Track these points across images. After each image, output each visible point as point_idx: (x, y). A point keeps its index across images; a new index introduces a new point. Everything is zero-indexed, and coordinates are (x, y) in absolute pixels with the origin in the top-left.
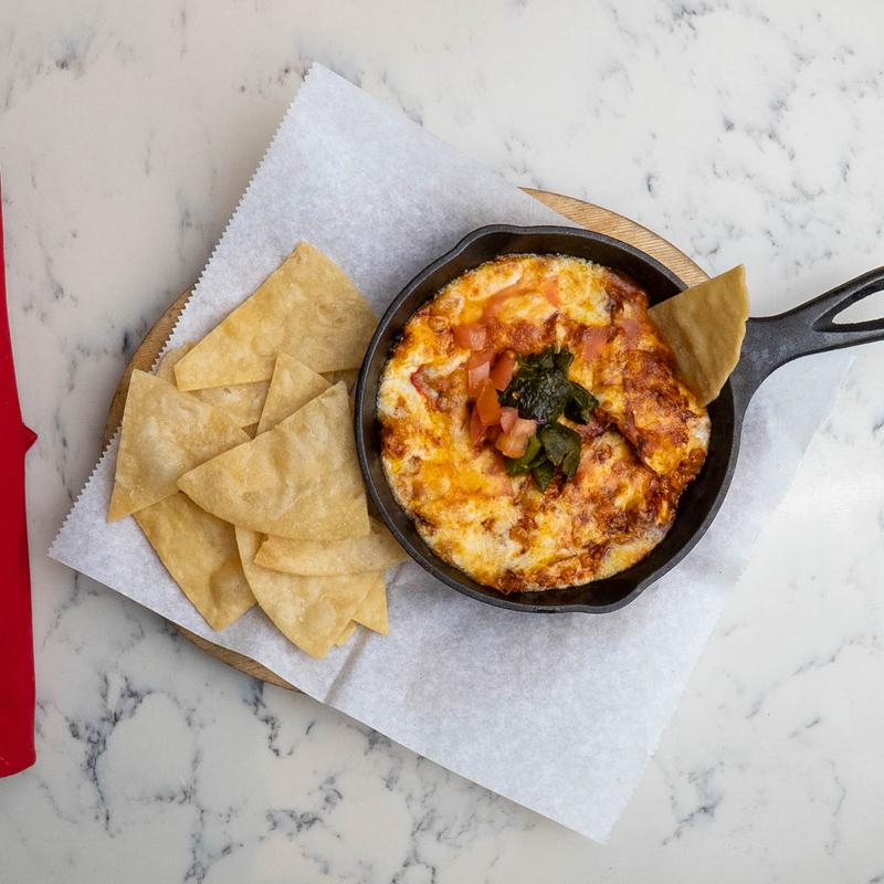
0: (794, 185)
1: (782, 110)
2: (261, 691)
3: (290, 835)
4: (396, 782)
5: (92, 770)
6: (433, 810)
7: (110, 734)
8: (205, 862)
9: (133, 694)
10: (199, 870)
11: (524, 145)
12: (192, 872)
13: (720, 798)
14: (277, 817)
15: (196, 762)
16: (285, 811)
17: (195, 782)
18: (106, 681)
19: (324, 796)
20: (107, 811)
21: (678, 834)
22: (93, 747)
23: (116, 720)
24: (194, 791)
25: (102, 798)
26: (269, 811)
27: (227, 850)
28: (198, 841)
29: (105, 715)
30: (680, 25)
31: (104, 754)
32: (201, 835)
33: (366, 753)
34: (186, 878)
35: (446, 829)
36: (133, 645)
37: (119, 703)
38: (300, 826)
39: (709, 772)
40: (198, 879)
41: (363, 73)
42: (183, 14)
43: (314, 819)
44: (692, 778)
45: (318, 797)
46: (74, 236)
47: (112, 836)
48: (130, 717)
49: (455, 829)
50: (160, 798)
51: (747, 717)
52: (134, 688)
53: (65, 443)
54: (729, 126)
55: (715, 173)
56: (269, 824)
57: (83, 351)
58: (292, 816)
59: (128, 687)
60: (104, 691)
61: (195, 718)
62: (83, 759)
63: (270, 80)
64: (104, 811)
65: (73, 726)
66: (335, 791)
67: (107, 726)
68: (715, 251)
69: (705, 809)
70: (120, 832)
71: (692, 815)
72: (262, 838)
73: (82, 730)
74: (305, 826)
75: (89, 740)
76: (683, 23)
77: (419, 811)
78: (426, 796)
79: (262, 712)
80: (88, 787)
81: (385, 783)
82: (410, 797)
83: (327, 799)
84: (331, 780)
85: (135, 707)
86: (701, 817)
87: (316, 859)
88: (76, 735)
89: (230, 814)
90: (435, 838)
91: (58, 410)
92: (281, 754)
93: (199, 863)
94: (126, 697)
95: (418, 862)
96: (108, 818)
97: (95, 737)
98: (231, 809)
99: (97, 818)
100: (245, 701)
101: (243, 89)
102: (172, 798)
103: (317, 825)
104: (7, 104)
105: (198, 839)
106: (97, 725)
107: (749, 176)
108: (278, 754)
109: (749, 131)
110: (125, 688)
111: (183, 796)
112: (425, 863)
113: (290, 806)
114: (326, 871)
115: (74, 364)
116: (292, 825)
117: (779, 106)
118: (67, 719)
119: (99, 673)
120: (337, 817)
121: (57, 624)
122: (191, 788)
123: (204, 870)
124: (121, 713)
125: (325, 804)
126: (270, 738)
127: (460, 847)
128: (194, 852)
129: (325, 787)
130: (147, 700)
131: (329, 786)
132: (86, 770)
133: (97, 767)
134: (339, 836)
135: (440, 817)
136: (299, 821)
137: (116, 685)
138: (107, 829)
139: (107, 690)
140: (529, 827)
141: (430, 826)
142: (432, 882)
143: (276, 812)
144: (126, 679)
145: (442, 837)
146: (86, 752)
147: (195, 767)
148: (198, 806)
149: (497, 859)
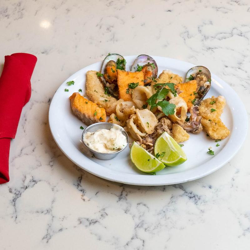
0: (248, 77)
2: (80, 182)
3: (87, 226)
4: (129, 211)
5: (14, 202)
6: (143, 221)
7: (23, 192)
8: (51, 234)
9: (34, 181)
10: (48, 236)
12: (46, 237)
14: (81, 220)
15: (53, 201)
16: (85, 218)
17: (52, 208)
18: (25, 177)
20: (17, 215)
21: (244, 235)
22: (16, 196)
23: (26, 188)
25: (16, 211)
26: (79, 218)
27: (61, 230)
28: (50, 227)
29: (23, 187)
31: (19, 198)
32: (51, 224)
33: (117, 202)
34: (43, 239)
36: (37, 168)
37: (28, 183)
38: (90, 224)
40: (48, 239)
43: (96, 221)
45: (98, 215)
47: (17, 223)
48: (32, 187)
49: (152, 227)
50: (38, 212)
52: (35, 179)
55: (224, 74)
56: (79, 222)
57: (36, 102)
58: (87, 220)
59: (33, 179)
60: (24, 180)
61: (55, 189)
62: (12, 199)
64: (15, 215)
65: (10, 189)
66: (105, 213)
67: (23, 190)
70: (20, 222)
72: (75, 227)
73: (13, 191)
74: (92, 223)
75: (15, 194)
77: (137, 221)
78: (140, 216)
79: (80, 188)
80: (11, 209)
81: (124, 211)
82: (134, 216)
83: (102, 215)
84: (104, 209)
85: (34, 185)
87: (96, 235)
88: (11, 192)
90: (144, 230)
91: (25, 113)
93: (49, 234)
94: (31, 182)
95: (137, 238)
96: (16, 218)
97: (17, 193)
98: (64, 217)
99: (12, 217)
100: (74, 185)
101: (90, 58)
102: (42, 212)
103: (97, 224)
105: (49, 226)
106: (19, 189)
108: (84, 201)
109: (232, 68)
110: (31, 179)
111: (46, 212)
112: (140, 238)
113: (87, 217)
115: (33, 104)
116: (88, 223)
117: (240, 63)
118: (8, 187)
119: (23, 175)
120: (105, 221)
122: (50, 209)
123: (50, 236)
124: (29, 186)
125: (101, 217)
126: (82, 196)
127: (154, 234)
128: (48, 230)
129: (101, 211)
130: (39, 183)
131: (103, 211)
132: (12, 202)
133: (16, 202)
134: (105, 228)
135: (146, 223)
136: (90, 222)
137: (29, 178)
138: (15, 221)
139: (25, 179)
140: (182, 229)
141: (142, 226)
142: (143, 245)
143: (82, 218)
144: (33, 177)
145: (147, 230)
146: (13, 197)
147: (52, 203)
148: (52, 215)
149: (169, 239)
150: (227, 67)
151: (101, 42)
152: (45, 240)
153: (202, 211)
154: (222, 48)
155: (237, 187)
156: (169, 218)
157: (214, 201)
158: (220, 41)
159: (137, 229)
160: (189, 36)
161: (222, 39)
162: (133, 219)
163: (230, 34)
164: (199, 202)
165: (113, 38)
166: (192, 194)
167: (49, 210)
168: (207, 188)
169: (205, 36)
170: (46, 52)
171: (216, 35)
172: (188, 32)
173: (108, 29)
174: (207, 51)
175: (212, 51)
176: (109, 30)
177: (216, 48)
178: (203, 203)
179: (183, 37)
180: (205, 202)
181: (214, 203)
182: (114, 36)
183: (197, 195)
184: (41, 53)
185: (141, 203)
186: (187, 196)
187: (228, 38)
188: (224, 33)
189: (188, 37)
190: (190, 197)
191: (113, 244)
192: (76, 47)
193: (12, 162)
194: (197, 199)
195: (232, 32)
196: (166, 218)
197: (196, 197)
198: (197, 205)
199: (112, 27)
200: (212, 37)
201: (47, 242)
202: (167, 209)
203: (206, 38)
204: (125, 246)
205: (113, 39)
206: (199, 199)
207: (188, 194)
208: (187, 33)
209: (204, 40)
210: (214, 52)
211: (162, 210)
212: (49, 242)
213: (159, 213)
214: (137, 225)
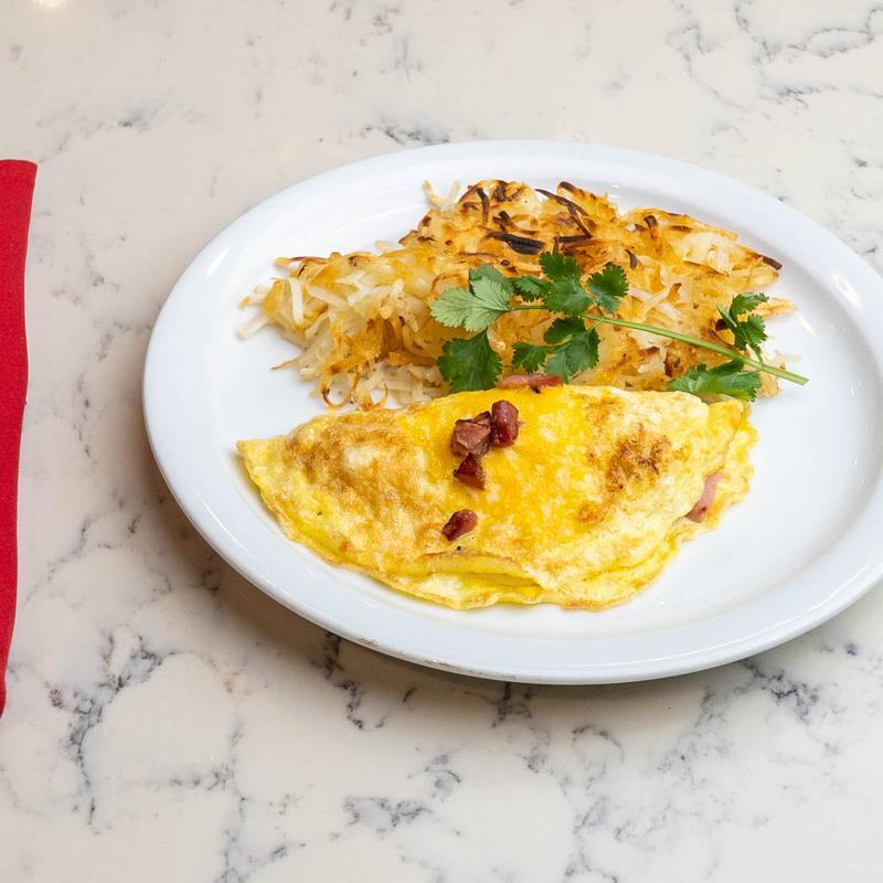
2: (337, 651)
3: (382, 830)
4: (543, 761)
5: (76, 747)
6: (603, 799)
7: (110, 702)
8: (243, 868)
9: (149, 656)
14: (357, 808)
15: (236, 736)
16: (372, 799)
17: (234, 762)
18: (111, 640)
19: (434, 779)
20: (93, 800)
22: (81, 718)
23: (121, 685)
24: (232, 773)
25: (88, 783)
26: (347, 799)
27: (280, 851)
28: (234, 840)
29: (105, 680)
30: (787, 100)
31: (96, 727)
32: (238, 831)
33: (494, 725)
36: (154, 600)
37: (126, 665)
38: (395, 820)
43: (419, 810)
45: (425, 783)
47: (97, 833)
48: (142, 682)
49: (644, 823)
50: (177, 782)
52: (151, 648)
53: (87, 404)
56: (348, 817)
57: (121, 327)
58: (383, 805)
59: (143, 646)
60: (107, 652)
61: (239, 685)
62: (66, 732)
63: (351, 136)
64: (88, 802)
65: (55, 692)
66: (450, 773)
67: (106, 693)
70: (110, 828)
72: (336, 836)
73: (68, 698)
74: (403, 819)
75: (77, 710)
76: (791, 99)
77: (581, 799)
78: (592, 779)
79: (338, 675)
80: (66, 776)
81: (526, 763)
82: (566, 781)
83: (438, 784)
84: (444, 759)
85: (151, 670)
87: (423, 864)
88: (57, 704)
89: (287, 802)
91: (82, 376)
92: (366, 726)
93: (234, 870)
94: (139, 659)
95: (589, 869)
96: (93, 809)
97: (86, 706)
98: (288, 797)
99: (76, 808)
101: (321, 140)
102: (197, 783)
103: (422, 822)
104: (60, 149)
106: (91, 692)
108: (360, 727)
110: (137, 648)
111: (212, 780)
112: (600, 871)
113: (380, 792)
115: (109, 337)
116: (384, 818)
118: (47, 685)
119: (102, 632)
120: (454, 807)
122: (227, 769)
124: (128, 678)
125: (434, 789)
126: (350, 706)
127: (654, 848)
128: (226, 855)
129: (434, 767)
130: (169, 663)
131: (441, 767)
132: (68, 747)
133: (84, 744)
134: (458, 833)
135: (617, 808)
136: (394, 812)
137: (126, 645)
138: (90, 823)
139: (112, 650)
140: (759, 822)
141: (601, 820)
143: (358, 799)
144: (141, 638)
145: (623, 835)
146: (71, 725)
147: (234, 743)
148: (236, 792)
149: (716, 865)
150: (862, 164)
151: (355, 74)
153: (832, 749)
154: (834, 88)
156: (704, 781)
157: (871, 705)
158: (824, 60)
159: (584, 831)
160: (703, 45)
161: (832, 54)
162: (565, 794)
163: (861, 31)
164: (815, 713)
165: (405, 56)
166: (784, 679)
167: (225, 772)
168: (841, 652)
169: (764, 44)
170: (138, 119)
171: (809, 38)
172: (696, 27)
173: (379, 21)
174: (780, 103)
175: (799, 100)
176: (383, 25)
177: (811, 90)
178: (830, 716)
179: (680, 50)
180: (837, 710)
181: (872, 715)
182: (406, 50)
183: (804, 686)
184: (120, 124)
185: (589, 727)
186: (763, 688)
187: (856, 47)
188: (839, 30)
189: (699, 48)
190: (779, 695)
192: (259, 96)
193: (50, 578)
194: (807, 700)
195: (867, 26)
196: (693, 783)
197: (800, 692)
198: (808, 723)
199: (396, 11)
200: (795, 47)
202: (693, 745)
203: (769, 49)
205: (404, 60)
206: (814, 698)
207: (770, 680)
208: (694, 31)
209: (764, 60)
210: (807, 107)
211: (675, 752)
213: (665, 765)
214: (584, 814)
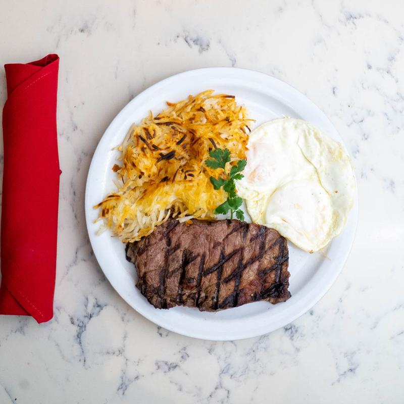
0: (398, 94)
1: (393, 61)
3: (165, 372)
4: (213, 351)
5: (79, 339)
6: (229, 364)
7: (88, 323)
8: (127, 383)
9: (99, 306)
10: (124, 386)
11: (279, 72)
12: (121, 387)
13: (358, 365)
14: (159, 364)
15: (125, 337)
16: (163, 361)
17: (124, 347)
18: (87, 299)
19: (181, 355)
20: (85, 358)
21: (339, 381)
22: (80, 329)
23: (91, 317)
24: (124, 351)
25: (83, 352)
26: (156, 361)
27: (137, 378)
28: (124, 373)
29: (85, 314)
30: (349, 23)
31: (85, 332)
32: (125, 370)
34: (118, 390)
35: (234, 373)
36: (99, 284)
37: (92, 309)
38: (169, 369)
39: (353, 353)
40: (124, 390)
41: (211, 39)
42: (134, 11)
43: (176, 366)
44: (346, 355)
45: (178, 356)
46: (83, 104)
47: (86, 369)
48: (97, 316)
49: (239, 373)
50: (108, 353)
51: (371, 329)
52: (99, 303)
53: (75, 194)
54: (370, 67)
55: (363, 87)
56: (156, 367)
58: (166, 364)
59: (97, 302)
61: (126, 318)
62: (75, 334)
63: (171, 40)
64: (83, 358)
65: (72, 318)
66: (186, 353)
67: (87, 319)
68: (362, 121)
69: (351, 370)
70: (90, 367)
71: (345, 372)
72: (152, 373)
73: (75, 321)
74: (172, 369)
75: (79, 326)
76: (351, 22)
77: (223, 365)
78: (226, 358)
80: (77, 346)
81: (208, 351)
82: (219, 358)
83: (182, 357)
85: (99, 312)
86: (349, 373)
87: (176, 384)
88: (73, 323)
89: (139, 362)
90: (229, 377)
91: (72, 179)
92: (163, 335)
93: (124, 383)
94: (96, 307)
95: (222, 387)
96: (85, 361)
97: (81, 324)
98: (139, 359)
99: (80, 360)
101: (159, 44)
102: (114, 353)
103: (177, 369)
104: (57, 47)
106: (82, 319)
107: (378, 89)
108: (161, 336)
109: (378, 69)
110: (95, 303)
111: (118, 353)
112: (225, 388)
113: (166, 359)
114: (180, 390)
115: (80, 159)
116: (166, 368)
117: (392, 59)
118: (69, 316)
119: (84, 296)
120: (186, 365)
121: (67, 273)
122: (122, 349)
123: (126, 386)
124: (93, 314)
125: (181, 359)
126: (158, 328)
127: (241, 382)
128: (122, 378)
130: (104, 308)
131: (183, 351)
132: (76, 339)
133: (81, 338)
134: (187, 374)
135: (232, 368)
136: (169, 366)
137: (92, 302)
138: (84, 366)
139: (87, 303)
140: (272, 374)
141: (227, 372)
142: (228, 397)
143: (159, 361)
144: (96, 299)
145: (233, 376)
146: (77, 331)
147: (124, 340)
148: (125, 357)
149: (257, 388)
152: (121, 392)
153: (298, 350)
155: (343, 313)
156: (258, 360)
157: (313, 334)
159: (222, 375)
162: (218, 362)
164: (295, 336)
168: (308, 314)
170: (87, 27)
178: (300, 338)
180: (302, 336)
181: (312, 338)
183: (294, 326)
184: (79, 30)
190: (286, 330)
191: (195, 396)
194: (294, 331)
196: (255, 360)
197: (293, 329)
198: (292, 340)
201: (123, 394)
202: (257, 347)
204: (208, 397)
206: (296, 331)
211: (252, 349)
212: (125, 393)
213: (248, 353)
214: (223, 369)
